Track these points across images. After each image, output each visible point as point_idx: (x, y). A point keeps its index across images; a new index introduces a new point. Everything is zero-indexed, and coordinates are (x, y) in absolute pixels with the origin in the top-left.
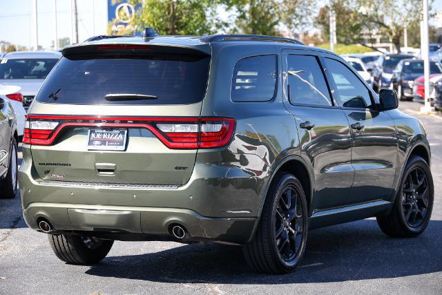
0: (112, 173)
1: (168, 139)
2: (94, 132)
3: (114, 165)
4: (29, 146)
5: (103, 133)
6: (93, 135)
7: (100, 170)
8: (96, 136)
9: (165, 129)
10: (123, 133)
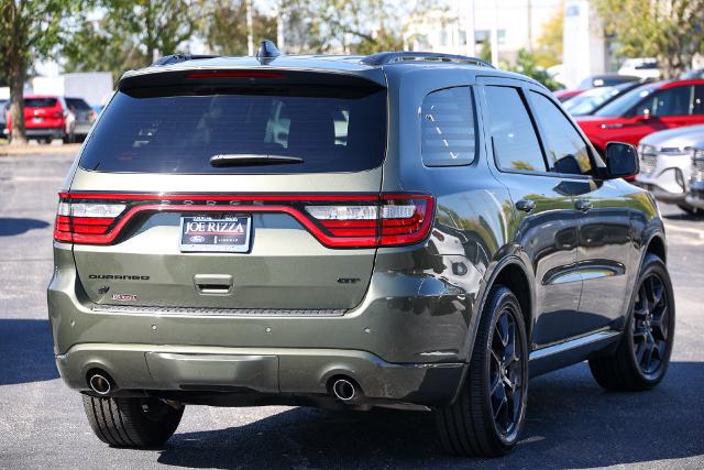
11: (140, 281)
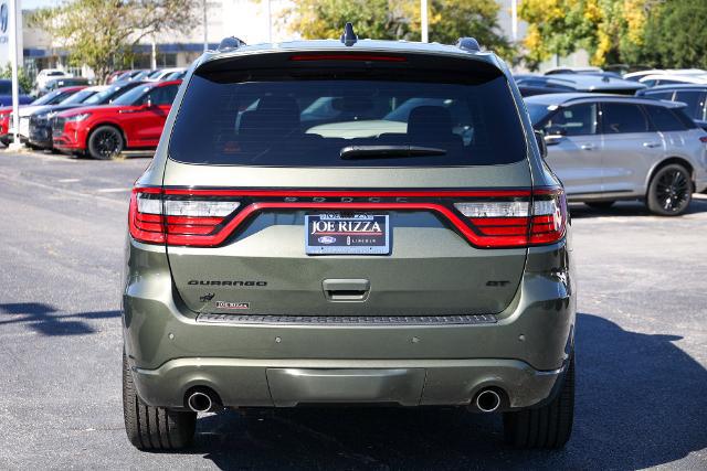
0: (361, 297)
1: (476, 231)
2: (318, 219)
3: (364, 281)
4: (161, 249)
5: (337, 222)
6: (316, 226)
7: (331, 293)
8: (322, 226)
9: (471, 210)
10: (381, 221)
11: (255, 287)
